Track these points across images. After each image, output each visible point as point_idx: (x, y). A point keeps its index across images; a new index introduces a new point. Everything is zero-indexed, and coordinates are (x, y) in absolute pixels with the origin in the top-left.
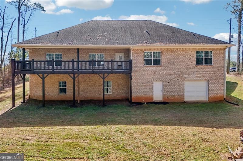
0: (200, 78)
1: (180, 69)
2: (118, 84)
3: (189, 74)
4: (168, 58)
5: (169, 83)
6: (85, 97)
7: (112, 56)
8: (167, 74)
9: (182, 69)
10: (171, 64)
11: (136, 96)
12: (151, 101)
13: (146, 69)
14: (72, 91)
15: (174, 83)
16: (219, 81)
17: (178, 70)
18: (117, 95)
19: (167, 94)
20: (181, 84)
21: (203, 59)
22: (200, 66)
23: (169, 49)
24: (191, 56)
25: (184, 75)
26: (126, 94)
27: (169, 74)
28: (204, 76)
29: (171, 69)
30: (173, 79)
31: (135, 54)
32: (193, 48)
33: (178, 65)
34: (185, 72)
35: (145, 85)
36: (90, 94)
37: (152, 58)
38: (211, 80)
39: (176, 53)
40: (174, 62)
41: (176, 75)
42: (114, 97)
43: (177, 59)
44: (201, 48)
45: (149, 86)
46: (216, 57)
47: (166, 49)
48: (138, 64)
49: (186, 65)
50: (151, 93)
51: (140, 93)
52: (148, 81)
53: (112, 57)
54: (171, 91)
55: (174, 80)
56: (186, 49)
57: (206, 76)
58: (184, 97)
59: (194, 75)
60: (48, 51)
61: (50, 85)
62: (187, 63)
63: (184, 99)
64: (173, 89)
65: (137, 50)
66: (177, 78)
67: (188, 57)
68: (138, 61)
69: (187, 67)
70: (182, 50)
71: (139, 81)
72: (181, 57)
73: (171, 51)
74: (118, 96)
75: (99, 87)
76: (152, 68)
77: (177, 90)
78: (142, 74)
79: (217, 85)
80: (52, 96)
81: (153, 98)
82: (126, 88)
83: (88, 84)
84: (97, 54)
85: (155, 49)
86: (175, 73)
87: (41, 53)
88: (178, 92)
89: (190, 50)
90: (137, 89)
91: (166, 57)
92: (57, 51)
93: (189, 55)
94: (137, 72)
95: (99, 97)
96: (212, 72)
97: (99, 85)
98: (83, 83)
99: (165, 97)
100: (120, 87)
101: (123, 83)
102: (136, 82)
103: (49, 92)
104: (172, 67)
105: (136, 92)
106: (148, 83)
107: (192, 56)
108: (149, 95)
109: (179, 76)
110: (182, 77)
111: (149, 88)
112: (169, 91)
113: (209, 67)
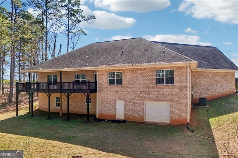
0: (160, 98)
1: (139, 89)
3: (149, 94)
4: (128, 78)
5: (129, 102)
7: (91, 76)
8: (128, 94)
9: (142, 89)
10: (131, 84)
11: (101, 113)
12: (113, 119)
13: (110, 89)
14: (67, 106)
15: (134, 102)
16: (181, 103)
17: (138, 89)
19: (127, 113)
20: (141, 104)
21: (164, 78)
22: (160, 86)
23: (130, 69)
24: (150, 75)
25: (144, 94)
27: (129, 94)
28: (164, 97)
29: (131, 89)
30: (133, 98)
31: (101, 74)
32: (153, 68)
33: (138, 85)
34: (145, 92)
35: (109, 104)
36: (75, 109)
37: (115, 78)
38: (172, 101)
39: (136, 73)
40: (134, 82)
41: (136, 95)
43: (137, 79)
44: (161, 67)
45: (112, 104)
46: (178, 76)
47: (126, 69)
48: (103, 84)
49: (146, 85)
50: (113, 112)
51: (104, 111)
52: (111, 99)
54: (132, 111)
55: (134, 100)
56: (145, 69)
57: (166, 97)
58: (144, 118)
59: (154, 96)
62: (146, 83)
63: (144, 119)
64: (133, 108)
65: (102, 71)
66: (137, 98)
67: (148, 77)
68: (102, 80)
69: (147, 87)
70: (142, 70)
71: (104, 99)
72: (140, 77)
73: (131, 71)
76: (115, 87)
77: (137, 110)
78: (106, 93)
79: (179, 106)
81: (116, 116)
83: (74, 100)
85: (117, 69)
86: (135, 92)
88: (137, 112)
89: (149, 69)
90: (102, 106)
91: (127, 77)
93: (148, 74)
94: (102, 91)
95: (81, 112)
96: (173, 93)
99: (126, 116)
102: (101, 100)
104: (132, 87)
105: (102, 110)
106: (111, 101)
107: (152, 76)
108: (112, 113)
109: (139, 95)
110: (142, 96)
111: (112, 107)
112: (129, 110)
113: (170, 87)
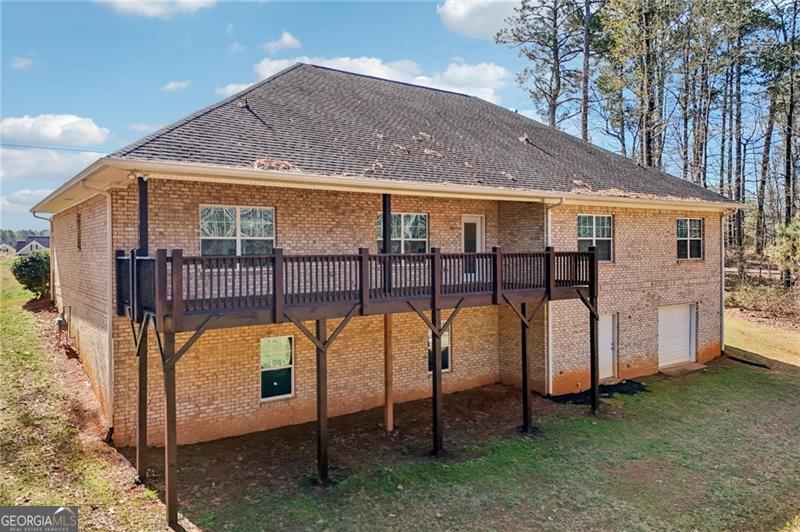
2: (471, 332)
6: (364, 397)
18: (470, 374)
26: (492, 364)
42: (460, 380)
53: (452, 228)
60: (210, 193)
61: (223, 362)
74: (469, 378)
75: (412, 348)
80: (231, 417)
82: (492, 343)
84: (403, 214)
87: (178, 205)
92: (252, 197)
97: (412, 342)
98: (357, 339)
100: (476, 342)
101: (482, 325)
103: (214, 399)
